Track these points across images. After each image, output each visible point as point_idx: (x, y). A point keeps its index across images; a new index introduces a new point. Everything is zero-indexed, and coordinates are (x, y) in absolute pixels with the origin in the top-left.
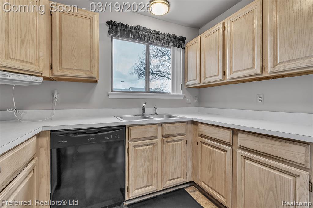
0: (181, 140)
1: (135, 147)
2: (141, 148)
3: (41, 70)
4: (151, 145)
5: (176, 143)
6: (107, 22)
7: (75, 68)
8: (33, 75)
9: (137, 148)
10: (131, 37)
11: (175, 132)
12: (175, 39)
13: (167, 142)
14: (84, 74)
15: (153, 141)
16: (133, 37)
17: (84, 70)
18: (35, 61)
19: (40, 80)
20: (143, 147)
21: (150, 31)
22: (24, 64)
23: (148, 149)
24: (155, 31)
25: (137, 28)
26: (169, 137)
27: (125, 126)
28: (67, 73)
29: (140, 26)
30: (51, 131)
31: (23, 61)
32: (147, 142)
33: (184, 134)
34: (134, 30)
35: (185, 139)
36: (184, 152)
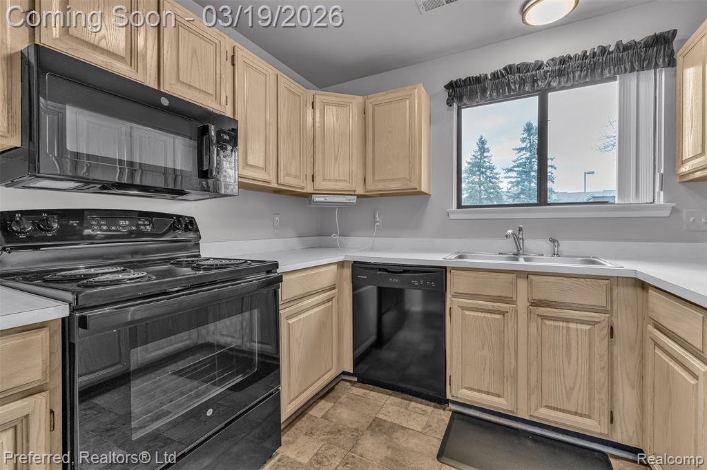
0: (593, 324)
1: (464, 308)
2: (476, 314)
3: (354, 187)
4: (499, 314)
5: (572, 325)
6: (445, 87)
7: (390, 177)
8: (348, 195)
9: (467, 312)
10: (491, 95)
11: (568, 300)
12: (625, 54)
13: (544, 317)
14: (400, 185)
15: (503, 306)
16: (495, 94)
17: (400, 179)
18: (347, 178)
19: (353, 199)
20: (479, 314)
21: (539, 66)
22: (337, 183)
23: (490, 319)
24: (553, 60)
25: (503, 72)
26: (549, 306)
27: (445, 268)
28: (380, 186)
29: (510, 66)
30: (355, 262)
31: (336, 180)
32: (489, 305)
33: (605, 312)
34: (498, 78)
35: (605, 325)
36: (601, 357)
